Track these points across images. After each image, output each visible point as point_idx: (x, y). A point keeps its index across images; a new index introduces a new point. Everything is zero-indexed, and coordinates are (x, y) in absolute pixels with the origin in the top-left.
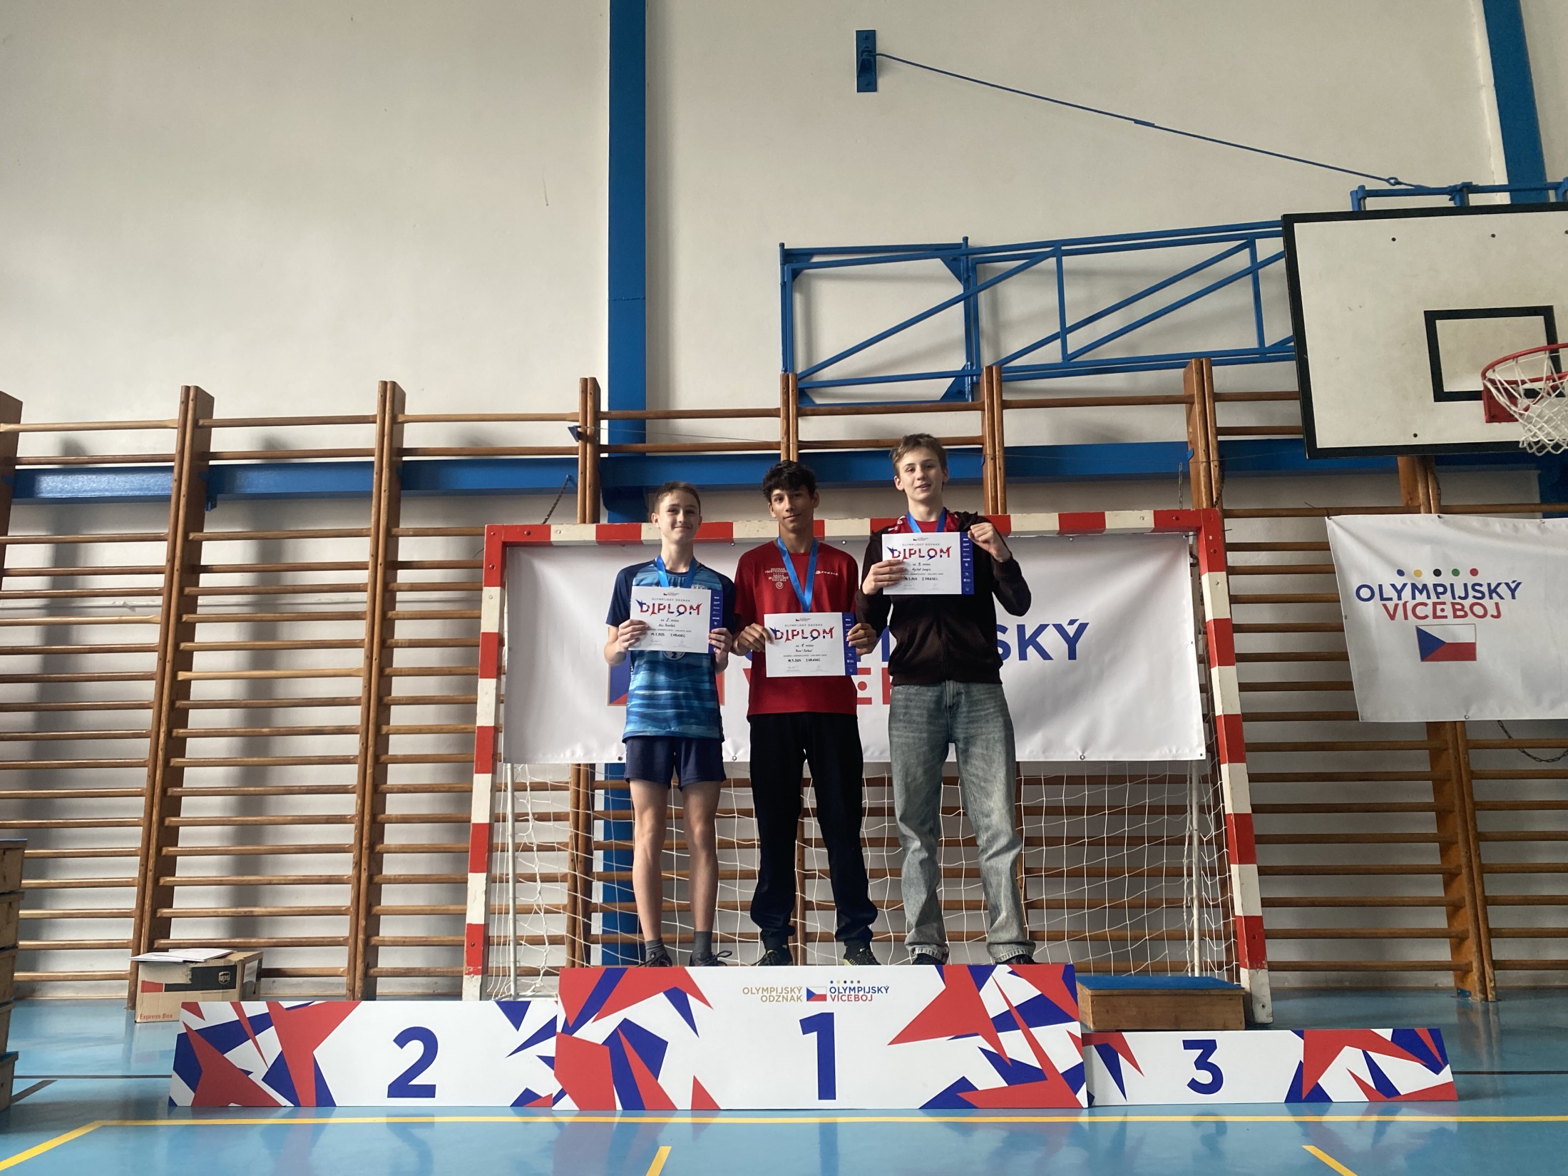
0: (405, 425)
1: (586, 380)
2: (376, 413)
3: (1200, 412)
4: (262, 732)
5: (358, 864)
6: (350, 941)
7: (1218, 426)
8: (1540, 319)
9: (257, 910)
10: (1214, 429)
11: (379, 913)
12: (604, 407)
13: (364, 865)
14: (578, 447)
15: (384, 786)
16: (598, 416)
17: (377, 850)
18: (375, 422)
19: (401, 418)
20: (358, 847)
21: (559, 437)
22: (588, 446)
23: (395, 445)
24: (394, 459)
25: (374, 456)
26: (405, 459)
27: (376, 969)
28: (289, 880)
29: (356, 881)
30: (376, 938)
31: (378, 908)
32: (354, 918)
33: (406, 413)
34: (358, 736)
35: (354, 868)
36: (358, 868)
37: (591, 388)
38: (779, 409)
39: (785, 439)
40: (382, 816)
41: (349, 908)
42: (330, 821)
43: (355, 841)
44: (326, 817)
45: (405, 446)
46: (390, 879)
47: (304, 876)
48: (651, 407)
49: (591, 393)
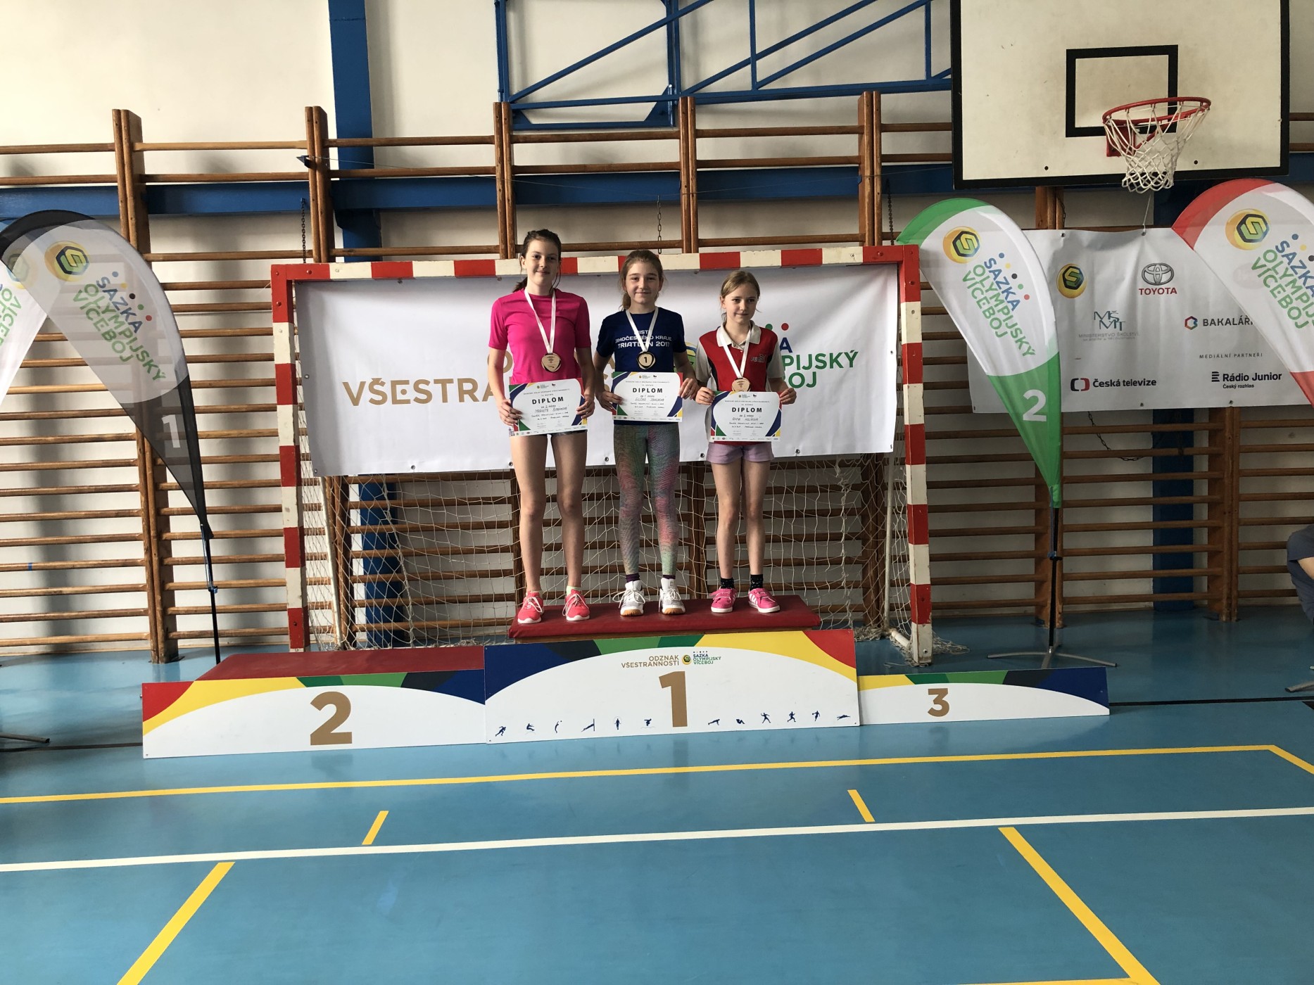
0: (145, 152)
1: (311, 108)
2: (113, 141)
3: (868, 143)
4: (47, 440)
5: (148, 550)
6: (150, 612)
7: (883, 153)
8: (1165, 59)
9: (66, 590)
10: (879, 159)
11: (172, 588)
12: (332, 134)
13: (154, 551)
14: (307, 174)
15: (164, 485)
16: (325, 144)
17: (164, 538)
18: (113, 150)
19: (138, 147)
20: (147, 536)
21: (290, 164)
22: (317, 173)
23: (137, 172)
24: (138, 184)
25: (116, 182)
26: (147, 184)
27: (174, 633)
28: (90, 564)
29: (148, 563)
30: (172, 609)
31: (171, 584)
32: (151, 593)
33: (144, 142)
34: (135, 442)
35: (146, 553)
36: (149, 553)
37: (316, 117)
38: (493, 136)
39: (500, 165)
40: (165, 509)
41: (145, 586)
42: (120, 515)
43: (144, 531)
44: (114, 512)
45: (147, 172)
46: (178, 561)
47: (103, 561)
48: (377, 134)
49: (316, 122)
